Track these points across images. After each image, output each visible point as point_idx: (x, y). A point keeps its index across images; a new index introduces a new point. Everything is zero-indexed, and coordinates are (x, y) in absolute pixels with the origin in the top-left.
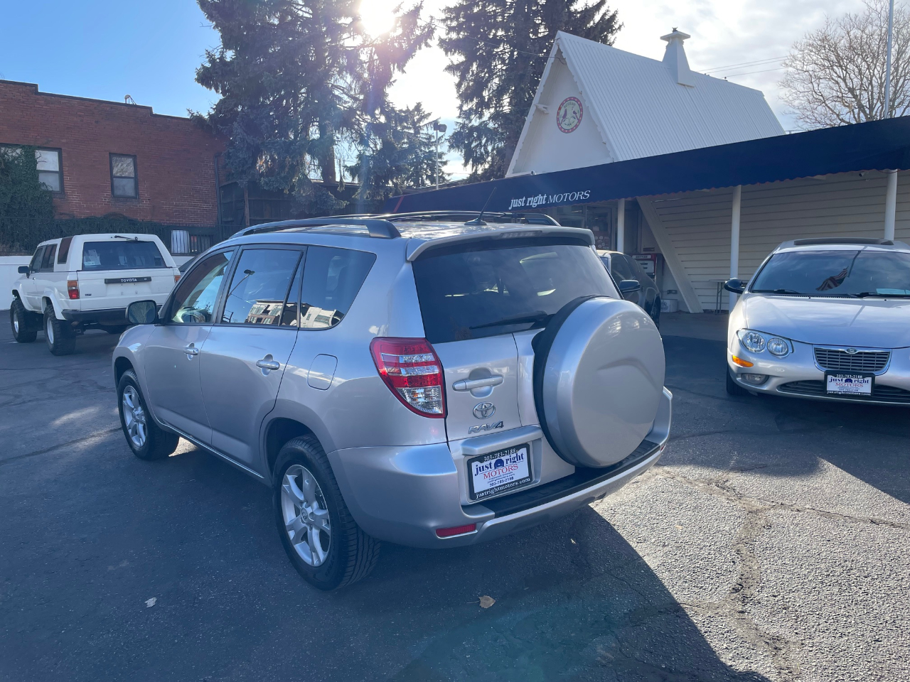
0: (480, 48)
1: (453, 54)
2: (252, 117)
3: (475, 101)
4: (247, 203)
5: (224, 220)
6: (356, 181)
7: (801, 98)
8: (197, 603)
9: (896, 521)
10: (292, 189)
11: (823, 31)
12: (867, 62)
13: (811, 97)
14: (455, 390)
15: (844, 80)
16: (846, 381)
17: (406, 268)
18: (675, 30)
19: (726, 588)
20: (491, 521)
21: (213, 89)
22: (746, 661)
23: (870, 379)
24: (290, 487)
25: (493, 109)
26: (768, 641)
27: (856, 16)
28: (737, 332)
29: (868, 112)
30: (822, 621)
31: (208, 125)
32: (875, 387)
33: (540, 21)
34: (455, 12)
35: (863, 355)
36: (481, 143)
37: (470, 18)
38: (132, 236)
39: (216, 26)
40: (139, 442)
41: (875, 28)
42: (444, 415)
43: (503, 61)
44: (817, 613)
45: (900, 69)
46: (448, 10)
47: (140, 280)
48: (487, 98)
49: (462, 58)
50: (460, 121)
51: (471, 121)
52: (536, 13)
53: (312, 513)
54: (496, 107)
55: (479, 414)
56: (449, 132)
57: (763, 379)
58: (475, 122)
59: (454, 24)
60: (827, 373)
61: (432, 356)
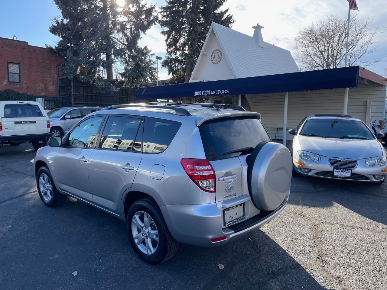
0: (176, 26)
1: (165, 27)
2: (76, 49)
3: (174, 47)
4: (72, 87)
5: (61, 94)
6: (124, 79)
7: (302, 54)
8: (97, 273)
9: (369, 228)
10: (94, 81)
11: (311, 27)
12: (327, 41)
13: (305, 54)
14: (219, 180)
15: (318, 47)
16: (341, 172)
17: (196, 129)
18: (258, 24)
19: (314, 257)
20: (232, 234)
21: (57, 35)
22: (330, 287)
23: (350, 171)
24: (136, 221)
25: (181, 51)
26: (336, 278)
27: (324, 22)
28: (298, 151)
29: (327, 61)
30: (354, 269)
31: (55, 52)
32: (352, 174)
33: (201, 16)
34: (166, 9)
35: (347, 162)
36: (175, 66)
37: (172, 12)
38: (27, 102)
39: (60, 8)
40: (48, 199)
41: (331, 27)
42: (215, 191)
43: (186, 31)
44: (351, 266)
45: (340, 44)
46: (163, 8)
47: (31, 122)
48: (178, 46)
49: (168, 29)
50: (167, 55)
51: (171, 56)
52: (200, 12)
53: (148, 232)
54: (182, 51)
55: (227, 191)
56: (163, 60)
57: (309, 170)
58: (173, 56)
59: (165, 14)
60: (334, 169)
61: (210, 167)
